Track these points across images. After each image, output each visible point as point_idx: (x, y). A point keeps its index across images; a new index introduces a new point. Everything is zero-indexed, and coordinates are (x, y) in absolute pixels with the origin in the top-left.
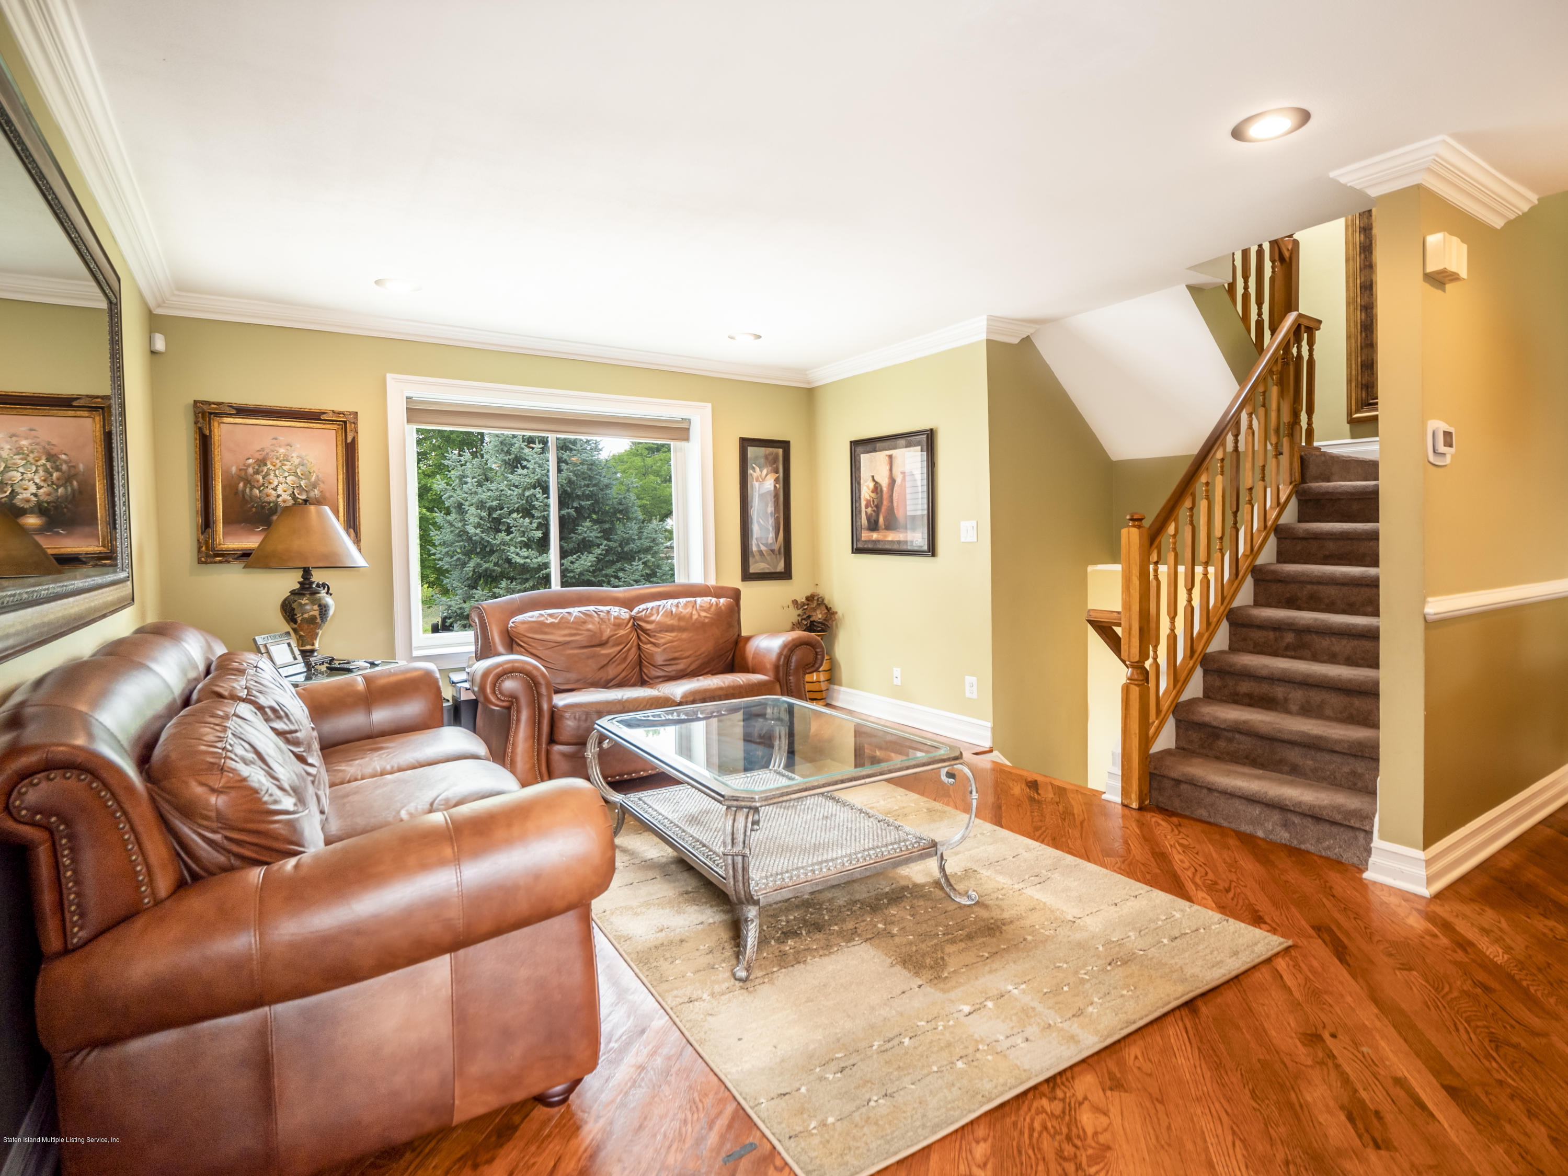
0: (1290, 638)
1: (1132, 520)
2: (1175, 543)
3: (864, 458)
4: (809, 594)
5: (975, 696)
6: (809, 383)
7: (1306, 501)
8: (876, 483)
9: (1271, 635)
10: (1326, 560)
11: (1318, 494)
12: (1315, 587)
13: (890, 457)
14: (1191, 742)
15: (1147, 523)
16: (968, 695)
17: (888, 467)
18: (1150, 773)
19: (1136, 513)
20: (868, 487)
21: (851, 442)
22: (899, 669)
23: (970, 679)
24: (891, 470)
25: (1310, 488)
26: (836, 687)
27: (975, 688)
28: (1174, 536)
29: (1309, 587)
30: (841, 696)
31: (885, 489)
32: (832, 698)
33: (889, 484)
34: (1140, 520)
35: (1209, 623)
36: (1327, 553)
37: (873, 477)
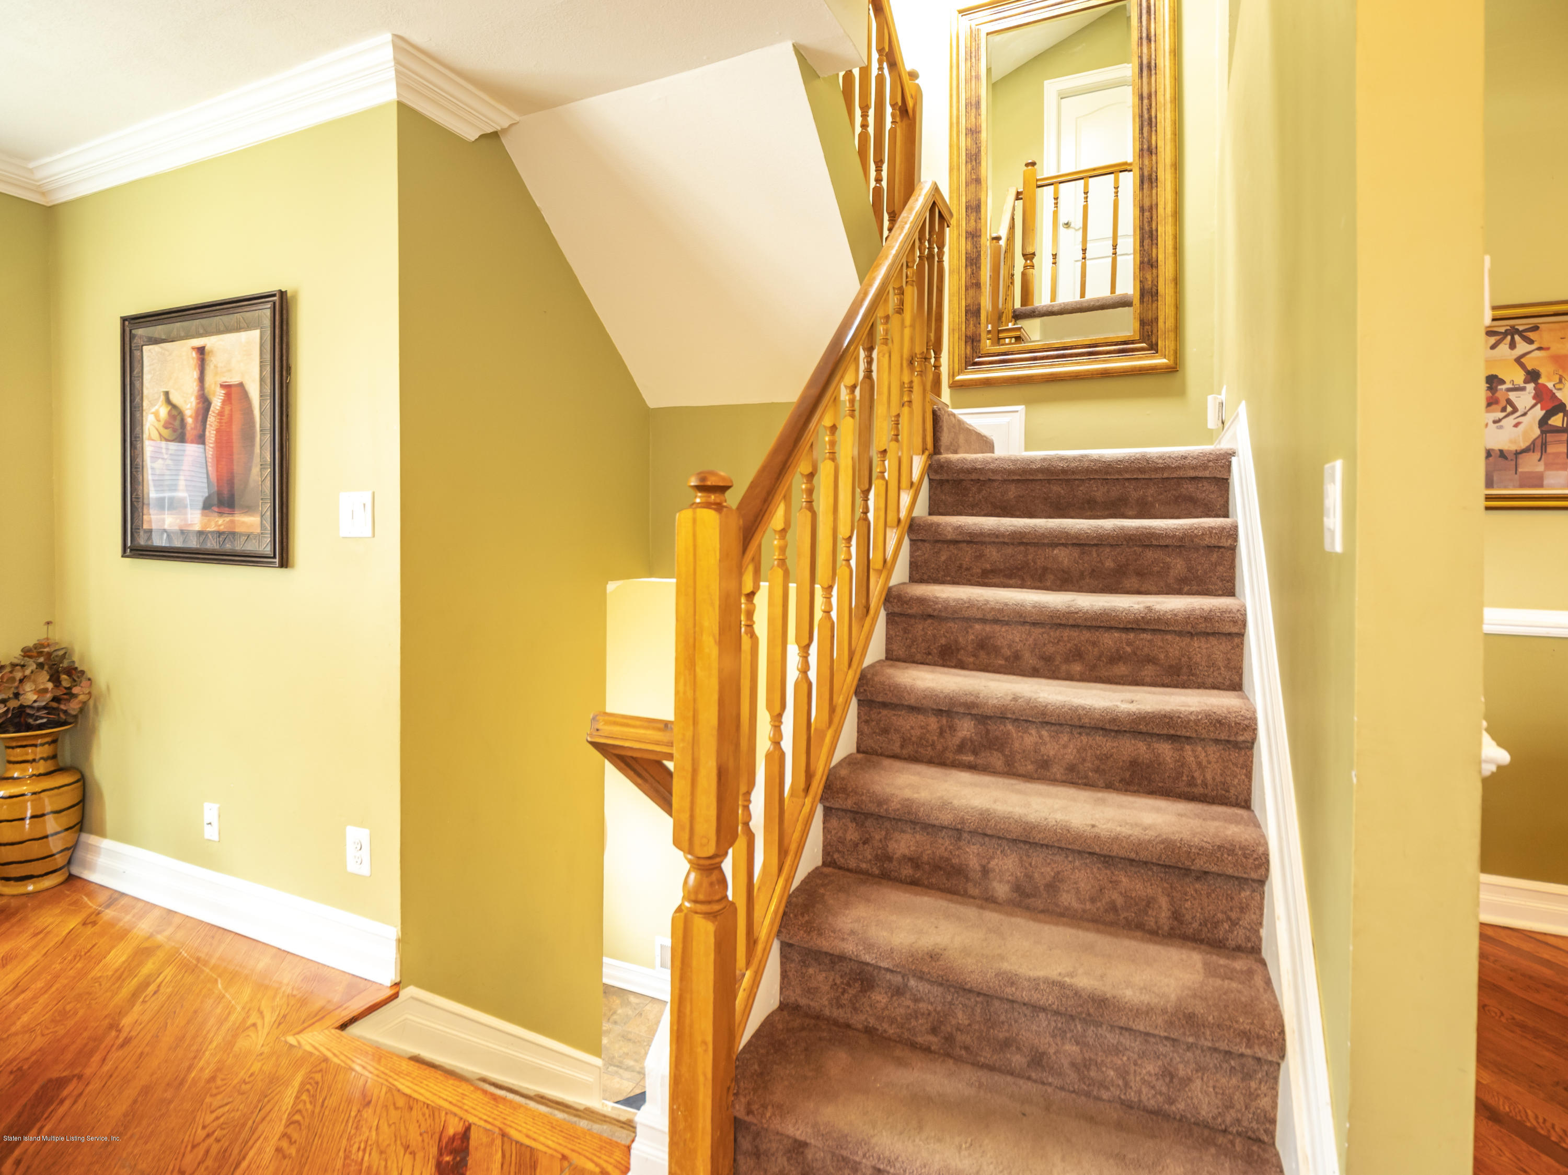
0: (966, 729)
1: (701, 488)
2: (783, 549)
3: (151, 354)
4: (30, 644)
5: (365, 870)
6: (43, 194)
7: (941, 483)
8: (174, 407)
9: (933, 723)
10: (985, 578)
11: (962, 471)
12: (988, 628)
13: (201, 351)
14: (811, 992)
15: (733, 499)
16: (352, 867)
17: (196, 374)
18: (736, 1120)
19: (713, 473)
20: (156, 414)
21: (124, 320)
22: (215, 807)
23: (356, 835)
24: (201, 379)
25: (949, 462)
26: (92, 839)
27: (365, 854)
28: (783, 532)
29: (978, 627)
30: (102, 861)
31: (189, 421)
32: (85, 865)
33: (197, 412)
34: (723, 489)
35: (832, 710)
36: (988, 566)
37: (167, 394)
